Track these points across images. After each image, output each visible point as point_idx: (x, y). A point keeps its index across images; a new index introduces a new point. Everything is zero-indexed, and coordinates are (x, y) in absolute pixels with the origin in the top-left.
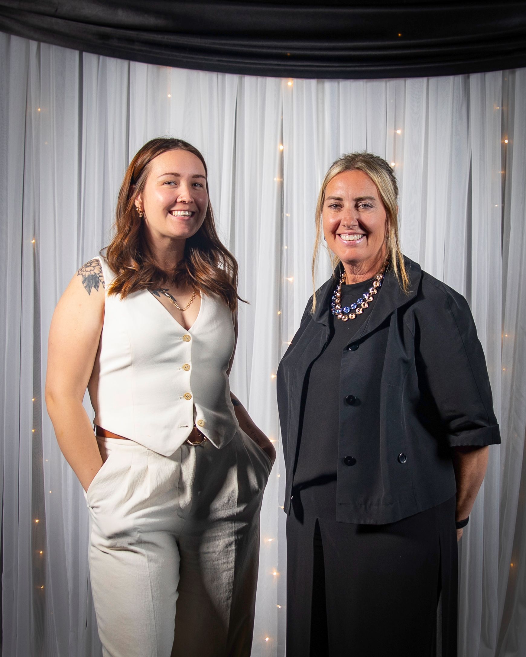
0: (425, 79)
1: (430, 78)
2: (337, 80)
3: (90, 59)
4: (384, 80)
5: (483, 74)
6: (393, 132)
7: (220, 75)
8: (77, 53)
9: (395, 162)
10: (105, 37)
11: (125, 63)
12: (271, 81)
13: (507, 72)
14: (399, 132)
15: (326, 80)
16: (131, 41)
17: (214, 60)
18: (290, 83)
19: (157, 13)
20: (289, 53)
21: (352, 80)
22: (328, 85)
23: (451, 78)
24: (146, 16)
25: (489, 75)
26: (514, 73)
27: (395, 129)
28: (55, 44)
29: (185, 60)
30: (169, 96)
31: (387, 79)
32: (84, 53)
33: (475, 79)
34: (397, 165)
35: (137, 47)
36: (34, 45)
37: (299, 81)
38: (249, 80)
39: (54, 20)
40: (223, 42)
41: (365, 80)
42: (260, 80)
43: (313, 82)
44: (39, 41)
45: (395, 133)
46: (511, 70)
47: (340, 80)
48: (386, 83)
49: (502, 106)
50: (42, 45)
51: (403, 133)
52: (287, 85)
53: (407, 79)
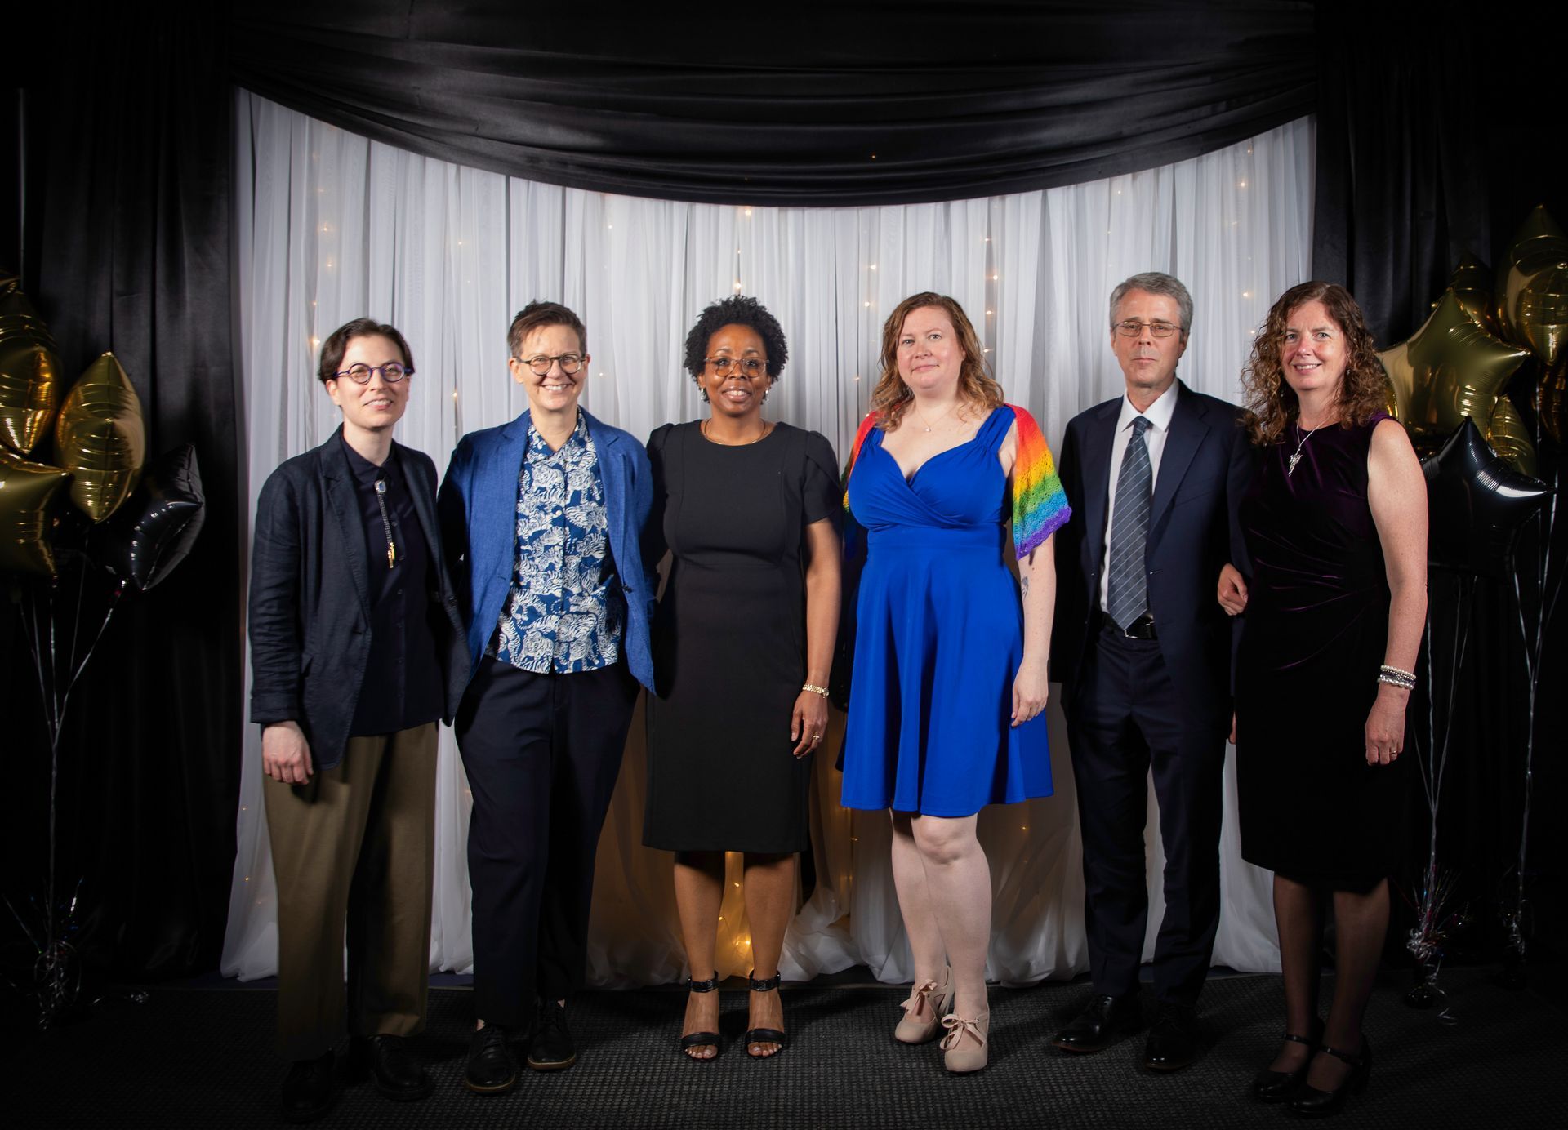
0: (902, 207)
1: (908, 205)
2: (801, 208)
3: (519, 185)
4: (856, 207)
5: (964, 201)
6: (867, 267)
7: (668, 203)
8: (503, 178)
9: (869, 301)
10: (533, 159)
11: (557, 190)
12: (725, 210)
13: (996, 199)
14: (874, 267)
15: (788, 208)
16: (564, 163)
17: (658, 185)
18: (748, 211)
19: (595, 132)
20: (746, 177)
21: (818, 209)
22: (792, 215)
23: (932, 206)
24: (581, 135)
25: (973, 203)
26: (1004, 199)
27: (870, 264)
28: (476, 167)
29: (626, 185)
30: (610, 227)
31: (859, 207)
32: (511, 178)
33: (956, 206)
34: (872, 305)
35: (571, 170)
36: (452, 167)
37: (758, 209)
38: (701, 210)
39: (474, 139)
40: (670, 165)
41: (833, 209)
42: (713, 208)
43: (774, 210)
44: (459, 163)
45: (869, 270)
46: (1001, 196)
47: (805, 208)
48: (858, 213)
49: (989, 235)
50: (462, 168)
51: (878, 269)
52: (744, 215)
53: (882, 207)
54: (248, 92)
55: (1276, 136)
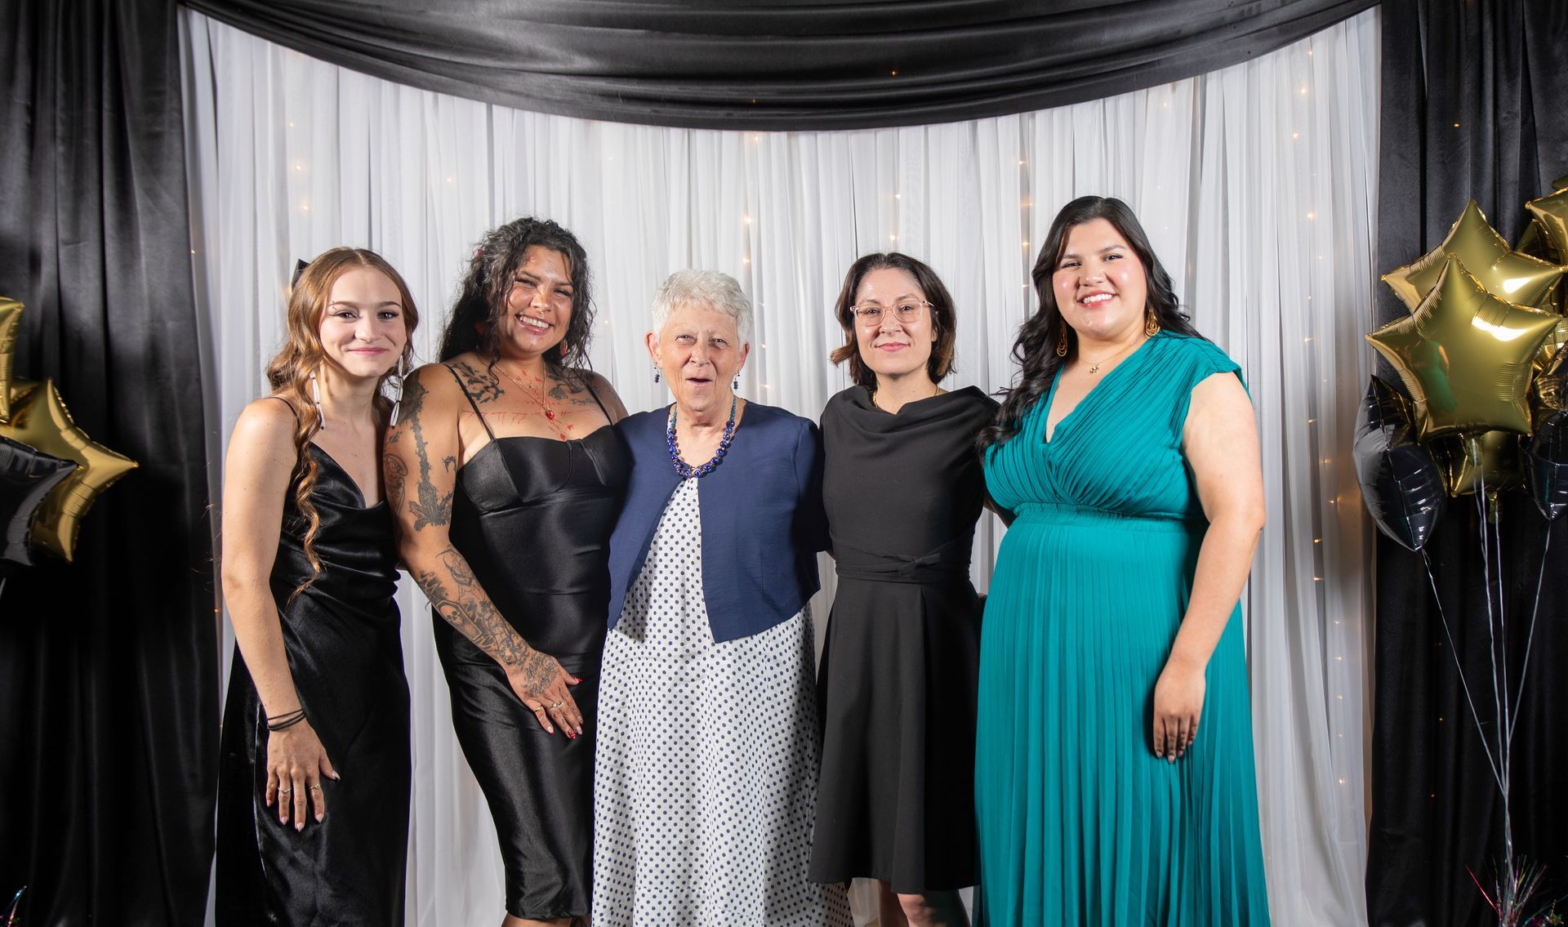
0: (922, 128)
1: (929, 126)
2: (814, 132)
3: (502, 114)
4: (873, 130)
5: (993, 119)
7: (665, 130)
8: (483, 106)
11: (543, 118)
12: (729, 137)
13: (1026, 115)
15: (800, 132)
18: (755, 137)
20: (754, 99)
21: (833, 131)
22: (803, 140)
23: (956, 125)
25: (1004, 121)
26: (1033, 117)
28: (456, 95)
31: (877, 129)
32: (494, 107)
33: (984, 124)
35: (556, 95)
37: (766, 134)
38: (701, 136)
42: (715, 134)
43: (783, 135)
44: (437, 91)
45: (895, 200)
46: (1030, 113)
47: (818, 132)
49: (1023, 157)
50: (441, 96)
52: (752, 140)
53: (900, 128)
54: (203, 16)
55: (1337, 33)
